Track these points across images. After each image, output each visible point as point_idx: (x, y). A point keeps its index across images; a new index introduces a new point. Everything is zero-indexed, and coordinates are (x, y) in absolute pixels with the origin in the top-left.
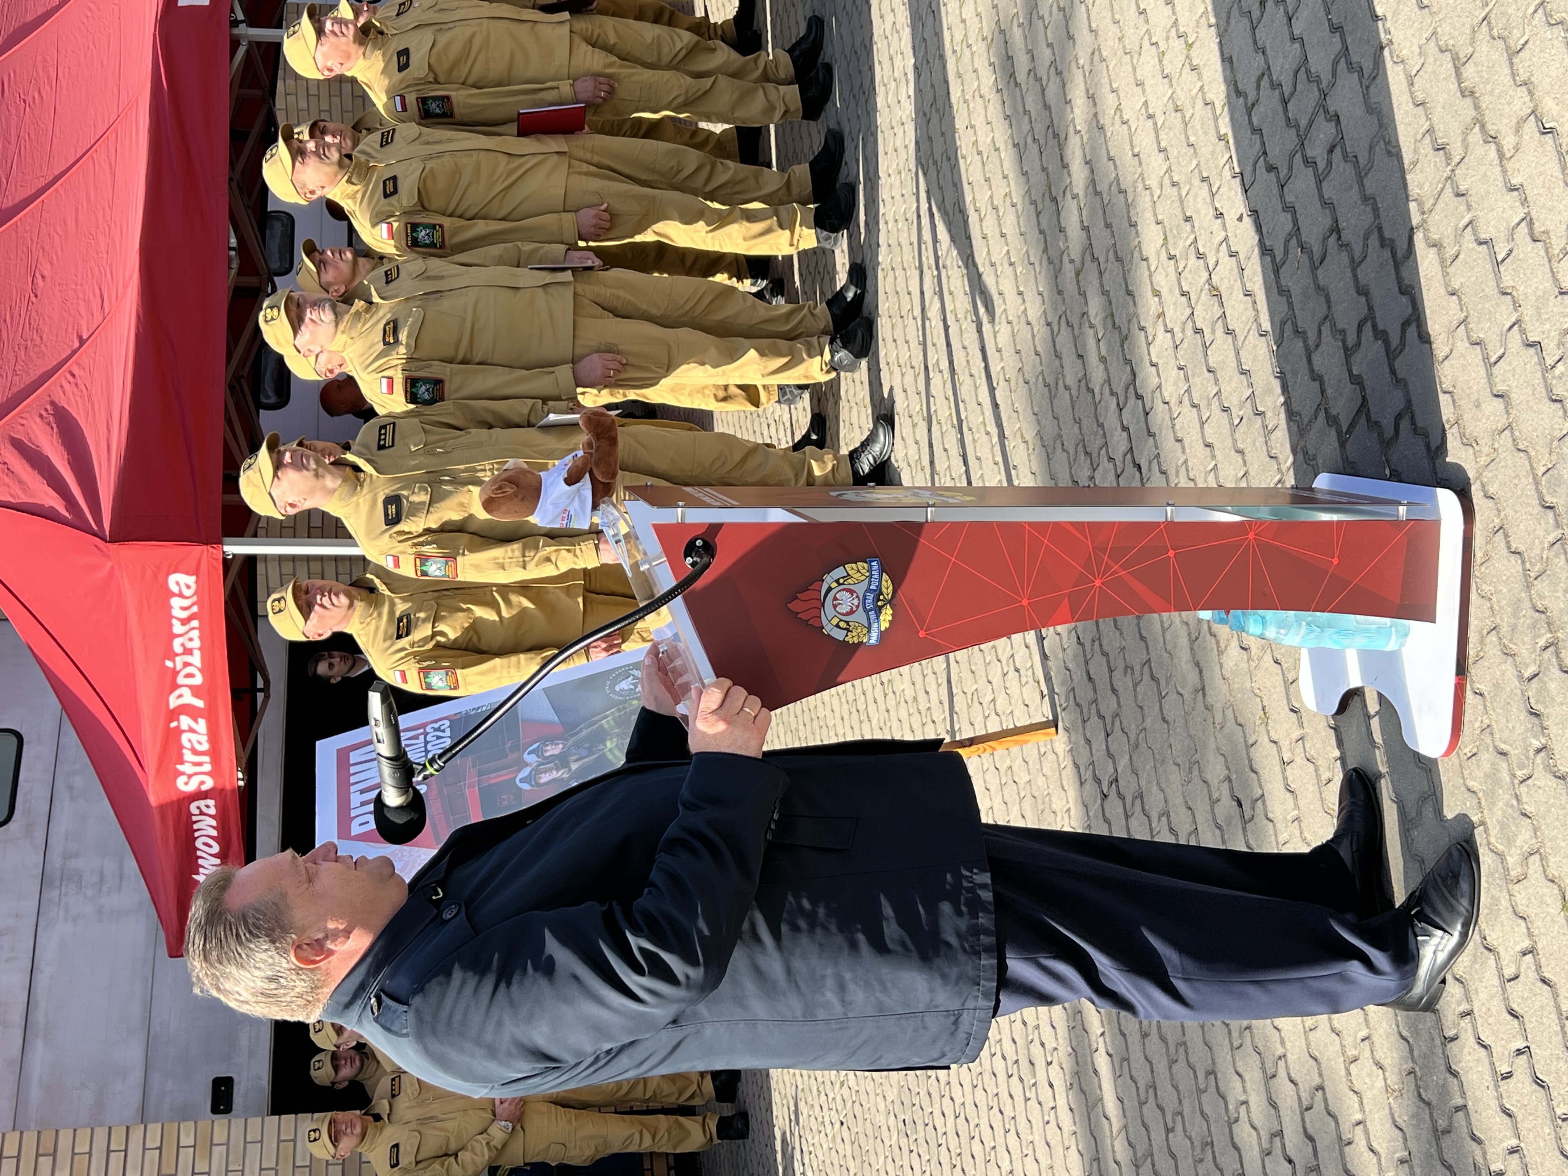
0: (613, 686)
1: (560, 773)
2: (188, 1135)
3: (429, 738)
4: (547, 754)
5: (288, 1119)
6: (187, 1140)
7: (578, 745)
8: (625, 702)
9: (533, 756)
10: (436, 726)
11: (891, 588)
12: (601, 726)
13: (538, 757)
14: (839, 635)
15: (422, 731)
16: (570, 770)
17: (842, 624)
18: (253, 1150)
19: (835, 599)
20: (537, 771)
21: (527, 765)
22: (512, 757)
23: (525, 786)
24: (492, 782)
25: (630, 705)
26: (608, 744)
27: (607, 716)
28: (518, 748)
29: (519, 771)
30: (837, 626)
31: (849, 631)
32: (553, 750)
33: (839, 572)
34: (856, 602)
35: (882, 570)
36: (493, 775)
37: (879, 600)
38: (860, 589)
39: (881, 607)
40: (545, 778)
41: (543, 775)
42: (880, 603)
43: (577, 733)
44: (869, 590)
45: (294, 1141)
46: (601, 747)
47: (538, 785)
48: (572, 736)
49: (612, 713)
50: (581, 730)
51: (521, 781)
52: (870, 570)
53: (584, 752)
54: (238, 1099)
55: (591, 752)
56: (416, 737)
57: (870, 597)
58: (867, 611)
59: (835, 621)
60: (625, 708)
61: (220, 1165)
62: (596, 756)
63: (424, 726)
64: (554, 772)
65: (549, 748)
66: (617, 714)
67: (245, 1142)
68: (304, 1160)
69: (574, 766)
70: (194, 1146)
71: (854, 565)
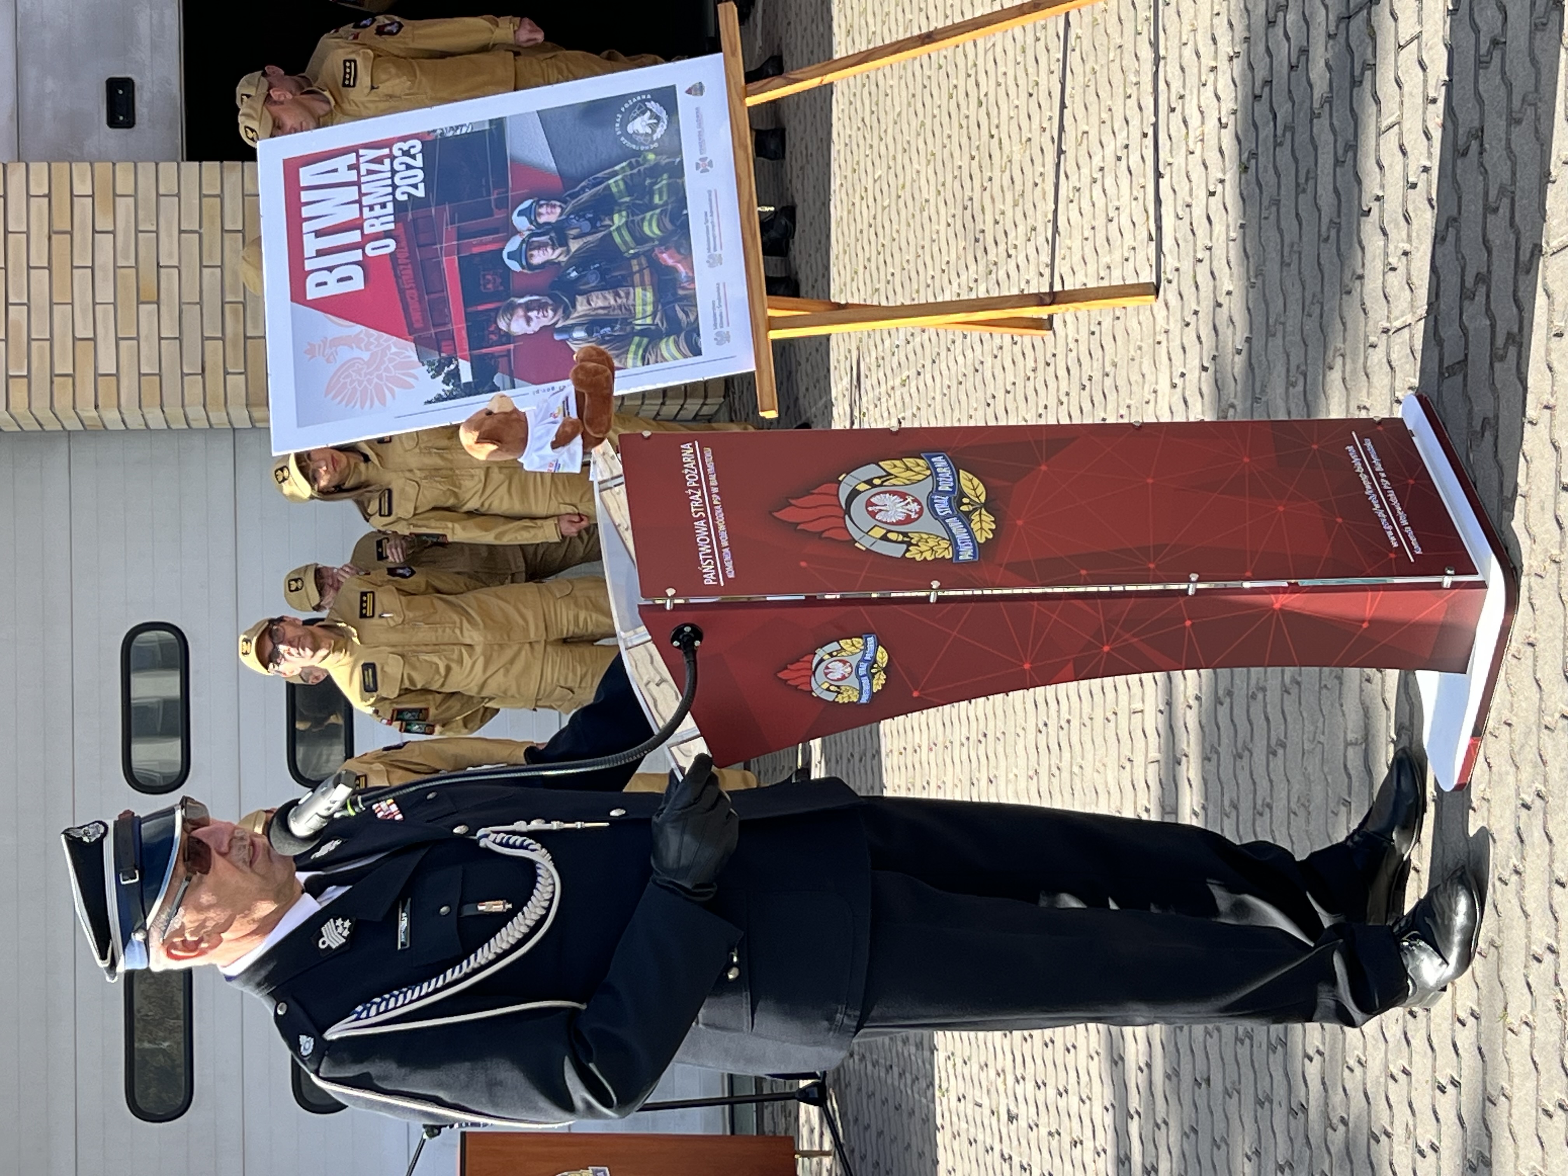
0: (624, 126)
1: (558, 251)
2: (83, 181)
3: (397, 166)
4: (541, 220)
5: (211, 167)
6: (83, 187)
7: (579, 212)
8: (638, 154)
9: (524, 219)
10: (405, 146)
11: (886, 658)
12: (608, 187)
13: (531, 223)
14: (830, 697)
15: (386, 151)
16: (568, 251)
17: (832, 688)
18: (169, 205)
19: (827, 668)
20: (529, 245)
21: (516, 232)
22: (499, 215)
23: (514, 266)
24: (475, 250)
25: (645, 159)
26: (616, 217)
27: (615, 174)
28: (506, 205)
29: (507, 239)
30: (828, 689)
31: (838, 693)
32: (550, 215)
33: (833, 647)
34: (849, 669)
35: (878, 643)
36: (474, 241)
37: (872, 668)
38: (854, 661)
39: (874, 675)
40: (539, 257)
41: (535, 252)
42: (873, 671)
43: (578, 194)
44: (863, 660)
45: (221, 197)
46: (607, 222)
47: (530, 266)
48: (573, 196)
49: (623, 168)
50: (583, 190)
51: (511, 256)
52: (865, 644)
53: (586, 226)
54: (141, 109)
55: (594, 230)
56: (379, 160)
57: (863, 667)
58: (859, 677)
59: (826, 686)
60: (638, 164)
61: (128, 222)
62: (600, 235)
63: (388, 144)
64: (550, 250)
65: (543, 210)
66: (629, 173)
67: (158, 195)
68: (235, 222)
69: (574, 246)
70: (92, 196)
71: (849, 641)
